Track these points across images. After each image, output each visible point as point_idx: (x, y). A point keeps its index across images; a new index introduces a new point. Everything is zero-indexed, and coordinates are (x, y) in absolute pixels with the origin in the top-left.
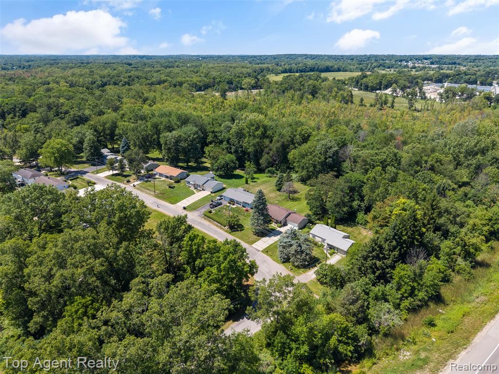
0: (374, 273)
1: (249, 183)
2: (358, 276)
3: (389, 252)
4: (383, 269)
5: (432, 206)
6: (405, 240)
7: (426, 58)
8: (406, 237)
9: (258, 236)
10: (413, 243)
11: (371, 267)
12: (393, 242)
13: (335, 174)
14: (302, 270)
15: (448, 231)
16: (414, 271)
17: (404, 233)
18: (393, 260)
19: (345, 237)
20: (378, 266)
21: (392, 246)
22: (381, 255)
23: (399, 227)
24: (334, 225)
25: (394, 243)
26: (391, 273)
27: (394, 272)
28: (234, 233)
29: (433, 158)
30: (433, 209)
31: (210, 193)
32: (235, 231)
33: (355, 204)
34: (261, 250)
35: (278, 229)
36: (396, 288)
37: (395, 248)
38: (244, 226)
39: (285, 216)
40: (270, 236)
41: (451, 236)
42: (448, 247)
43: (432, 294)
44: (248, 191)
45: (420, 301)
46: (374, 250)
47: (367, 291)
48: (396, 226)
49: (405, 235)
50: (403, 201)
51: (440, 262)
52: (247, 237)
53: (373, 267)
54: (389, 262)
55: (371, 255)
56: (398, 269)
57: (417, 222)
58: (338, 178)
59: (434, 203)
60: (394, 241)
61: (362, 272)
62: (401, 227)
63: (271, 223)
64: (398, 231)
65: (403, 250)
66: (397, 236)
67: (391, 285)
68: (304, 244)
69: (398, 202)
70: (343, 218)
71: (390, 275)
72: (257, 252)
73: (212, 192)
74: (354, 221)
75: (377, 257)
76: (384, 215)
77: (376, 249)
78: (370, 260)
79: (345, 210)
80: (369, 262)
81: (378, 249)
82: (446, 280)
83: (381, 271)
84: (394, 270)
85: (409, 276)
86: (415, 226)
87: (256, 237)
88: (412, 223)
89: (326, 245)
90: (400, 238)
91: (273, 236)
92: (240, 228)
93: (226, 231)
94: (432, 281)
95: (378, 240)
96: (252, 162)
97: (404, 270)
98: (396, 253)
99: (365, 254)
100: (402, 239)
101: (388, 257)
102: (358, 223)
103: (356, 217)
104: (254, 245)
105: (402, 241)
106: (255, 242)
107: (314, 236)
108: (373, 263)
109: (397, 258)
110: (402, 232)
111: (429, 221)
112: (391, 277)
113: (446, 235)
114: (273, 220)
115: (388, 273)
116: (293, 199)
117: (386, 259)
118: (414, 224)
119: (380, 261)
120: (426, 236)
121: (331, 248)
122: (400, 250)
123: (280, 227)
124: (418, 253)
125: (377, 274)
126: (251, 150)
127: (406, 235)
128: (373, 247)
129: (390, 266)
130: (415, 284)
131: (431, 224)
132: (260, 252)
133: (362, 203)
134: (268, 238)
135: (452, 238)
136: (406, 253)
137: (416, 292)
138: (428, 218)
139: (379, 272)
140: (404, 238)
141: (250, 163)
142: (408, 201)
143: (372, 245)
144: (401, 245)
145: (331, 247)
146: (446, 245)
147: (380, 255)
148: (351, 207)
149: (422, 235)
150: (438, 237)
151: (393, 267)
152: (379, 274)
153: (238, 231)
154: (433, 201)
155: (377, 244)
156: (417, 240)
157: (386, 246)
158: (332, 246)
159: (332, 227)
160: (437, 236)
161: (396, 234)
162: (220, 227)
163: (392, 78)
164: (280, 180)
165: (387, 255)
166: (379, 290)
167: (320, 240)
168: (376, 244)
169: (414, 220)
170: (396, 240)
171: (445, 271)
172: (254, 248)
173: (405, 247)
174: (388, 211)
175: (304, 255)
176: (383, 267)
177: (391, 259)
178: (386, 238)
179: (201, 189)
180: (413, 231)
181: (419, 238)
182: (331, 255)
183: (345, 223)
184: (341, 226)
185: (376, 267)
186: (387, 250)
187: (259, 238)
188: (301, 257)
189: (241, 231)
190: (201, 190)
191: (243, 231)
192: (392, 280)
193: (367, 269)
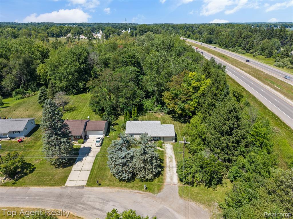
9: (64, 167)
28: (21, 180)
32: (20, 177)
34: (84, 183)
35: (82, 146)
38: (31, 162)
39: (83, 127)
40: (81, 160)
50: (193, 74)
52: (49, 175)
69: (189, 76)
72: (81, 190)
87: (61, 170)
91: (84, 157)
92: (27, 168)
93: (5, 185)
104: (68, 183)
106: (66, 177)
116: (68, 110)
123: (83, 143)
132: (85, 188)
134: (79, 163)
142: (196, 73)
153: (26, 174)
158: (158, 137)
172: (72, 187)
182: (161, 147)
187: (68, 168)
188: (152, 165)
189: (31, 172)
191: (35, 172)
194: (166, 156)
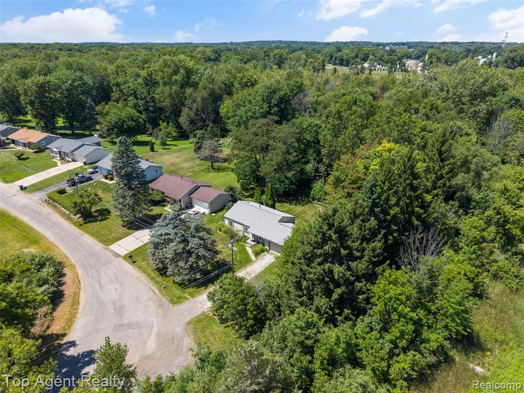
0: (328, 293)
1: (155, 150)
2: (296, 300)
3: (362, 243)
4: (349, 283)
5: (440, 153)
6: (395, 216)
7: (403, 44)
8: (397, 209)
9: (129, 229)
10: (410, 222)
11: (322, 281)
12: (369, 220)
13: (277, 118)
14: (191, 290)
15: (469, 200)
16: (418, 284)
17: (393, 200)
18: (370, 261)
19: (284, 220)
20: (336, 277)
21: (369, 229)
22: (343, 252)
23: (382, 188)
24: (270, 202)
25: (373, 222)
26: (368, 290)
27: (375, 288)
28: (88, 225)
29: (426, 104)
30: (443, 160)
31: (83, 164)
32: (90, 222)
33: (309, 167)
34: (124, 254)
36: (378, 327)
37: (374, 234)
38: (111, 212)
39: (187, 191)
41: (474, 208)
42: (475, 228)
43: (458, 333)
44: (147, 160)
45: (434, 352)
46: (325, 240)
47: (309, 342)
48: (374, 186)
49: (394, 205)
50: (388, 145)
51: (461, 257)
52: (109, 231)
53: (327, 279)
54: (361, 266)
55: (319, 252)
56: (382, 282)
57: (416, 180)
58: (281, 124)
59: (443, 148)
60: (372, 218)
61: (301, 290)
62: (385, 188)
63: (164, 206)
64: (379, 197)
65: (391, 237)
66: (378, 207)
67: (367, 319)
68: (194, 237)
69: (378, 149)
70: (289, 191)
71: (365, 296)
72: (114, 258)
73: (85, 163)
74: (308, 196)
75: (336, 257)
76: (352, 175)
77: (330, 238)
78: (320, 264)
79: (290, 176)
80: (316, 270)
81: (334, 237)
82: (478, 293)
83: (343, 288)
84: (373, 284)
85: (408, 298)
86: (414, 189)
87: (124, 230)
88: (408, 181)
89: (251, 236)
90: (385, 212)
92: (103, 215)
93: (74, 223)
94: (460, 304)
95: (334, 215)
96: (170, 124)
97: (395, 283)
98: (378, 244)
99: (308, 249)
100: (389, 215)
101: (358, 254)
102: (314, 199)
103: (311, 189)
104: (113, 246)
105: (388, 217)
106: (119, 239)
107: (232, 222)
108: (324, 270)
109: (378, 255)
110: (387, 199)
111: (434, 183)
112: (367, 301)
113: (466, 205)
114: (169, 200)
115: (361, 292)
116: (218, 169)
117: (355, 259)
118: (411, 185)
119: (341, 264)
120: (434, 208)
121: (258, 243)
122: (385, 237)
124: (425, 241)
125: (335, 296)
126: (166, 103)
127: (397, 204)
128: (324, 234)
129: (364, 275)
130: (421, 313)
131: (439, 187)
132: (119, 258)
133: (320, 166)
134: (146, 231)
135: (477, 212)
136: (398, 243)
137: (426, 334)
138: (434, 176)
139: (339, 291)
140: (392, 212)
141: (168, 124)
142: (397, 147)
143: (321, 227)
144: (388, 228)
145: (258, 240)
146: (469, 225)
147: (342, 250)
148: (302, 172)
149: (425, 206)
150: (453, 210)
151: (372, 277)
152: (341, 295)
153: (96, 221)
154: (443, 143)
155: (333, 225)
156: (418, 217)
157: (354, 230)
158: (260, 238)
159: (267, 205)
160: (451, 209)
161: (375, 205)
162: (68, 216)
163: (369, 51)
164: (200, 141)
165: (357, 250)
166: (338, 338)
167: (241, 228)
168: (331, 226)
169: (411, 174)
170: (376, 216)
171: (477, 276)
172: (111, 251)
173: (396, 231)
174: (361, 168)
175: (192, 260)
176: (347, 279)
177: (366, 258)
178: (355, 213)
179: (70, 160)
180: (410, 197)
181: (421, 211)
182: (257, 254)
183: (293, 200)
184: (286, 204)
185: (333, 280)
186: (358, 239)
187: (130, 231)
188: (187, 264)
189: (101, 220)
190: (69, 162)
191: (105, 222)
192: (368, 306)
193: (314, 285)
194: (245, 269)
